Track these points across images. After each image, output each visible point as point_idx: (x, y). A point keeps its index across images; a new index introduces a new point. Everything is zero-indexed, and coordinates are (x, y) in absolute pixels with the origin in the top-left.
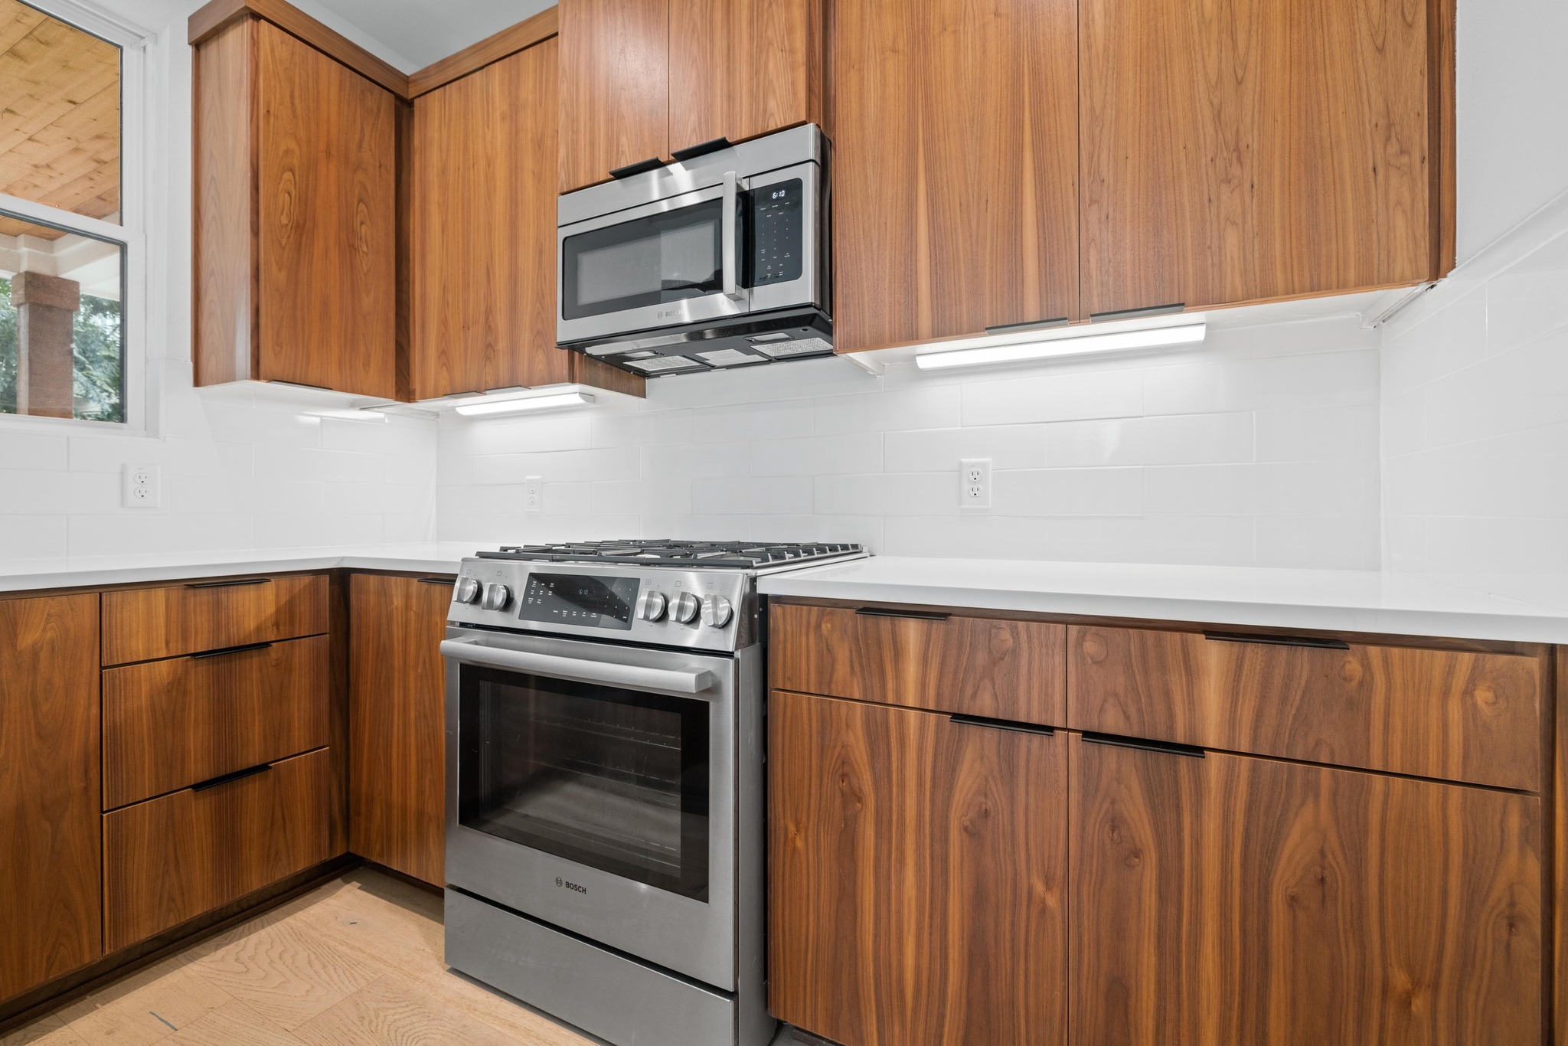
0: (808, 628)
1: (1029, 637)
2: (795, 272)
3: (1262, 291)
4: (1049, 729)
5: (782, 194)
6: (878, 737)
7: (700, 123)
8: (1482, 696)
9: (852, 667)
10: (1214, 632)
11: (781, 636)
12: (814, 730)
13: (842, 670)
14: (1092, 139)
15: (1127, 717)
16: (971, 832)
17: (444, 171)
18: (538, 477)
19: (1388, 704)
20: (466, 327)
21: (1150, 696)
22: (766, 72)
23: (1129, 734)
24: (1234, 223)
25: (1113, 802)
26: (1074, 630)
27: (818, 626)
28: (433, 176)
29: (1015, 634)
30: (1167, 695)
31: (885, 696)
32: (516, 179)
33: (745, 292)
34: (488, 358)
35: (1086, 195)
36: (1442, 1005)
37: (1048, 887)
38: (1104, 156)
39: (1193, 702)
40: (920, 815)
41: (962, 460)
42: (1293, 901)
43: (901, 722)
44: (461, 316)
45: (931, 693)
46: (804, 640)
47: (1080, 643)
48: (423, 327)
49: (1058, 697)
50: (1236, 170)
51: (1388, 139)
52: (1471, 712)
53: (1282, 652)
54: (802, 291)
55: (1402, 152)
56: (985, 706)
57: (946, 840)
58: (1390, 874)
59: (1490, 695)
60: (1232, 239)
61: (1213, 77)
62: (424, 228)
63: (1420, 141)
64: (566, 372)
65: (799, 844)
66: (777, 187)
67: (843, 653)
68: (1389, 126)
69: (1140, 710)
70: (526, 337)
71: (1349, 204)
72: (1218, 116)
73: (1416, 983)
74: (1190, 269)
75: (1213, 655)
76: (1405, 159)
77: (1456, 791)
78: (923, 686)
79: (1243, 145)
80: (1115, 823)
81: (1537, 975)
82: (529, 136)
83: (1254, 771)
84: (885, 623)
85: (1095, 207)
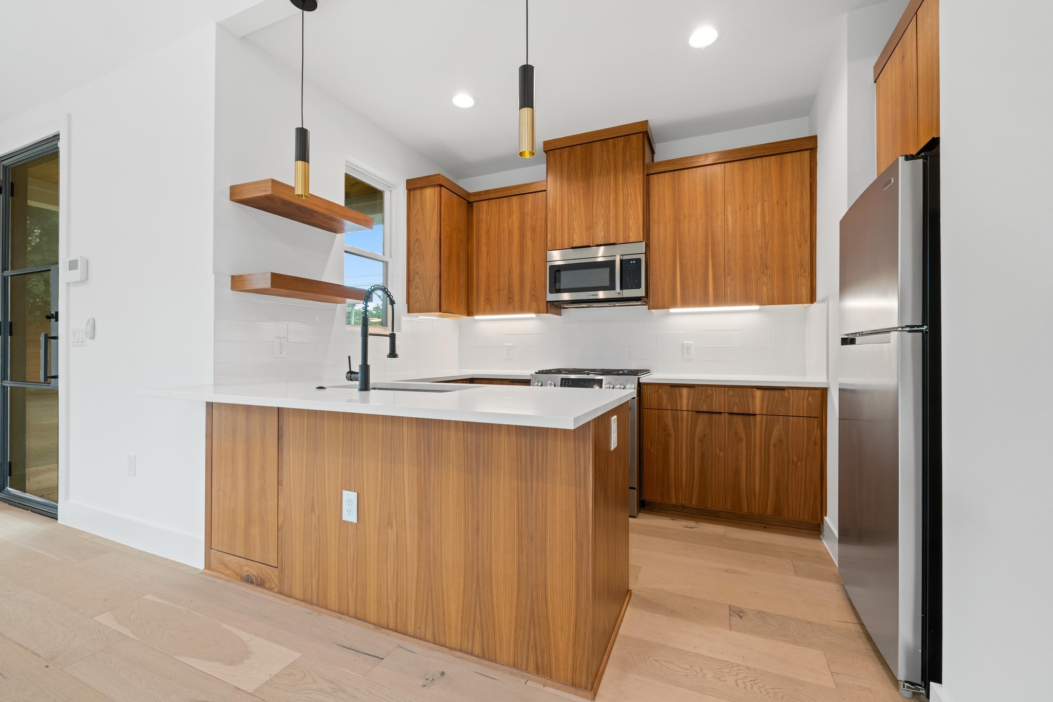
0: (654, 391)
1: (716, 391)
2: (639, 287)
3: (772, 302)
4: (721, 413)
5: (634, 262)
6: (675, 419)
7: (605, 236)
8: (810, 399)
9: (668, 401)
10: (758, 388)
11: (646, 394)
12: (656, 418)
13: (665, 402)
14: (728, 257)
15: (739, 409)
16: (701, 441)
17: (488, 231)
18: (511, 344)
19: (793, 402)
20: (499, 290)
21: (744, 403)
22: (629, 224)
23: (739, 412)
24: (765, 285)
25: (736, 429)
26: (726, 389)
27: (658, 391)
28: (483, 232)
29: (712, 390)
30: (748, 403)
31: (677, 407)
32: (523, 239)
33: (621, 291)
34: (509, 303)
35: (727, 272)
36: (803, 463)
37: (720, 451)
38: (731, 262)
39: (754, 404)
40: (687, 438)
41: (684, 342)
42: (775, 446)
43: (682, 415)
44: (497, 286)
45: (690, 407)
46: (653, 395)
47: (728, 392)
48: (478, 289)
49: (723, 405)
50: (766, 271)
51: (801, 268)
52: (808, 402)
53: (772, 392)
54: (640, 292)
55: (804, 272)
56: (705, 409)
57: (694, 443)
58: (793, 438)
59: (811, 398)
60: (765, 289)
61: (760, 245)
62: (478, 251)
63: (808, 270)
64: (545, 310)
65: (652, 450)
66: (633, 260)
67: (665, 398)
68: (802, 265)
69: (742, 407)
70: (527, 296)
71: (793, 283)
72: (761, 256)
73: (798, 459)
74: (754, 295)
75: (758, 393)
76: (805, 274)
77: (806, 418)
78: (688, 404)
79: (767, 265)
80: (736, 433)
81: (820, 454)
82: (529, 225)
83: (767, 418)
84: (677, 389)
85: (729, 276)
